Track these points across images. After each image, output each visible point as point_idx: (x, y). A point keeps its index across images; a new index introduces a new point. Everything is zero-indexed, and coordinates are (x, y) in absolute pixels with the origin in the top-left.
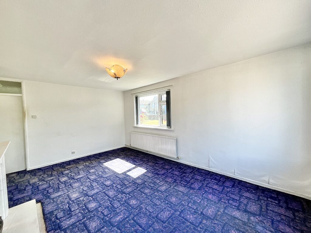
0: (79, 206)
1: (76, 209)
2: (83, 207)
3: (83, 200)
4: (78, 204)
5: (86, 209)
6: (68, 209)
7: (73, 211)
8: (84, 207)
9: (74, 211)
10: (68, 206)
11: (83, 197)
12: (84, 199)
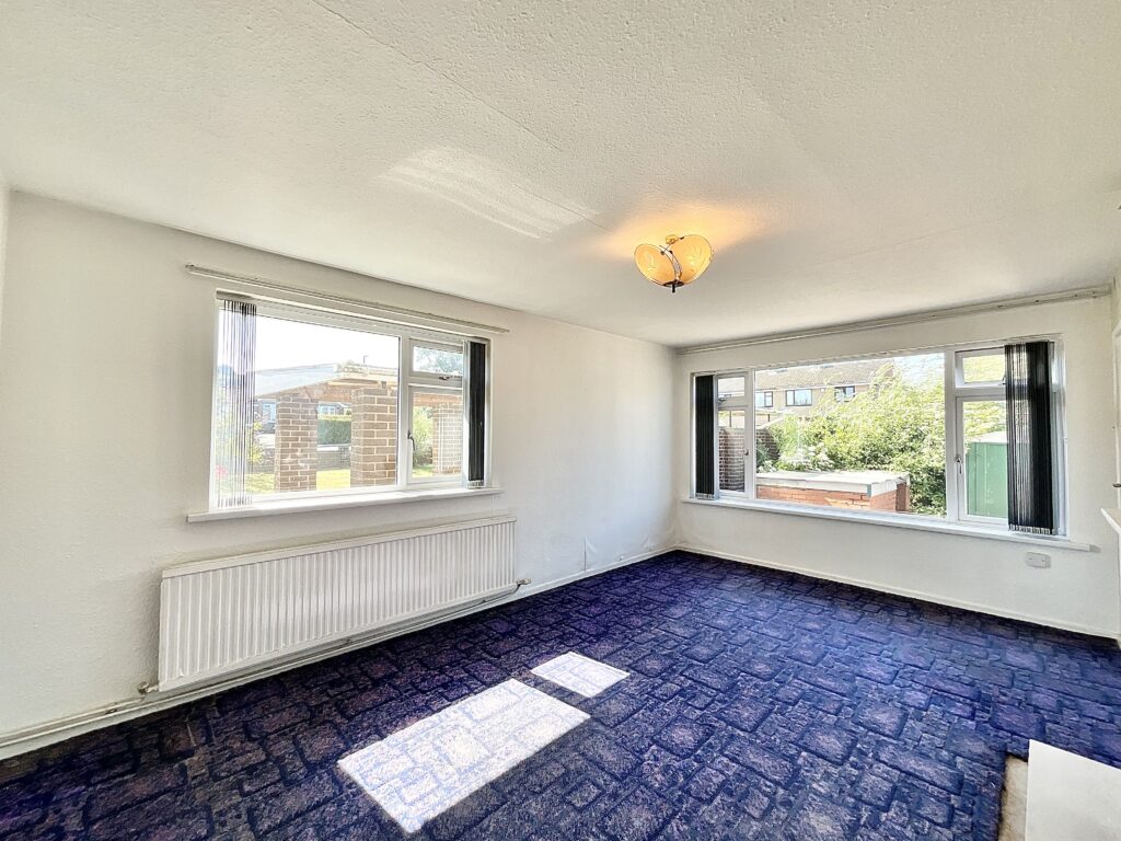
0: (860, 778)
1: (877, 776)
2: (854, 765)
3: (827, 776)
4: (852, 784)
5: (854, 751)
6: (895, 803)
7: (891, 782)
8: (852, 759)
9: (885, 779)
10: (887, 810)
11: (815, 785)
12: (818, 776)
